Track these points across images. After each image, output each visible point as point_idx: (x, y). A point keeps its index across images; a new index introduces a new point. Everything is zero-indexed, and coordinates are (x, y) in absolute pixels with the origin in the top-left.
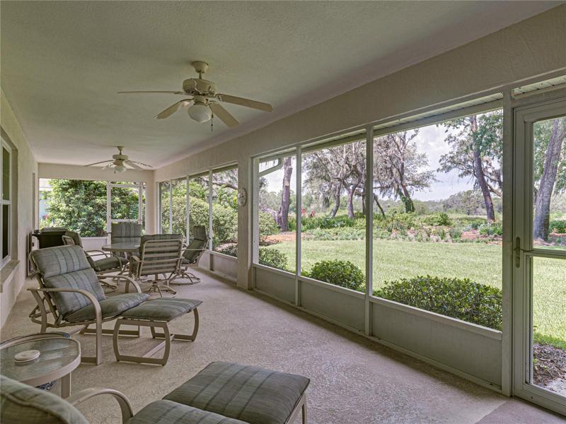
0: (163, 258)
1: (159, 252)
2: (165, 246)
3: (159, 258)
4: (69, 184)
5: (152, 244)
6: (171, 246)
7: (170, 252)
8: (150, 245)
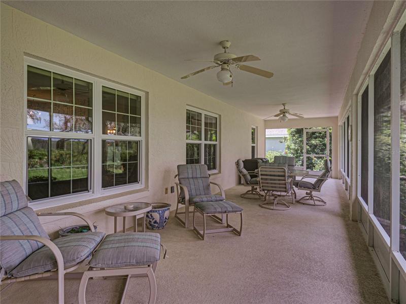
0: (275, 180)
1: (271, 175)
2: (274, 172)
3: (271, 180)
4: (296, 132)
5: (265, 169)
6: (279, 172)
7: (279, 176)
8: (263, 169)
